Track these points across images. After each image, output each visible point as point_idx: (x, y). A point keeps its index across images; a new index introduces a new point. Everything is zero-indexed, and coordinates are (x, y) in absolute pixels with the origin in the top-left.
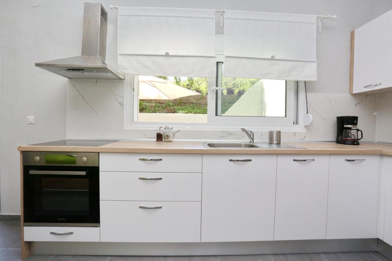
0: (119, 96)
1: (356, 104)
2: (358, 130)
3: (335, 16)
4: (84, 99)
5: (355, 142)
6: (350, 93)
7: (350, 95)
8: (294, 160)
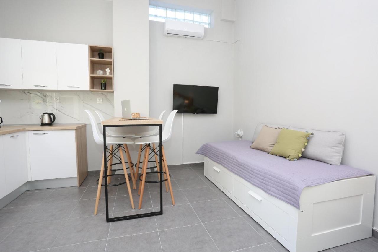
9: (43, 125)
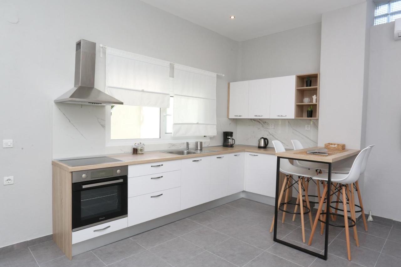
0: (101, 119)
1: (230, 124)
2: (233, 139)
3: (224, 75)
4: (70, 121)
5: (232, 146)
6: (228, 117)
7: (227, 118)
8: (218, 158)
9: (260, 147)
